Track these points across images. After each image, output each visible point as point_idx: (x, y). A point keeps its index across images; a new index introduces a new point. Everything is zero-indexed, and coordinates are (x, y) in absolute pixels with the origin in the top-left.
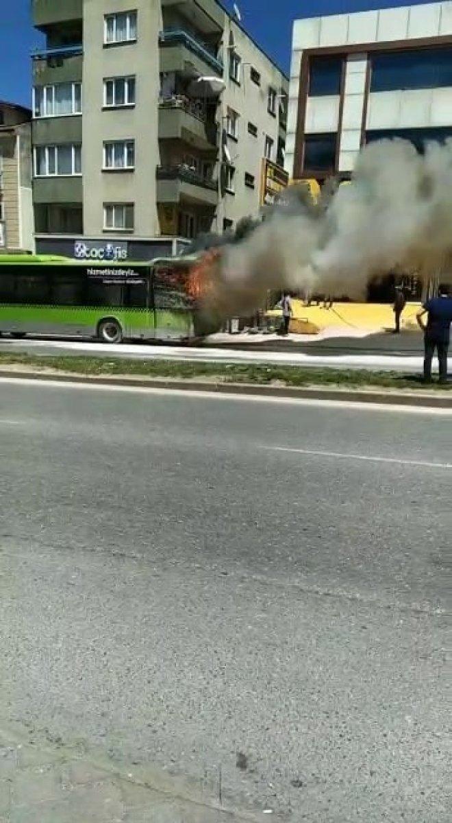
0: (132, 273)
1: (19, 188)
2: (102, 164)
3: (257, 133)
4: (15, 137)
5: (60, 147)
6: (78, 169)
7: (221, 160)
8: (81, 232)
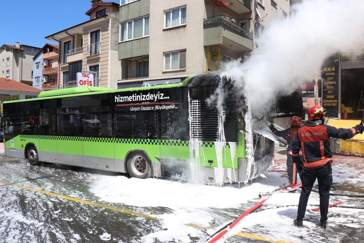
0: (161, 96)
1: (110, 51)
2: (163, 25)
3: (277, 7)
4: (109, 19)
5: (136, 20)
6: (147, 32)
7: (254, 19)
8: (147, 75)
